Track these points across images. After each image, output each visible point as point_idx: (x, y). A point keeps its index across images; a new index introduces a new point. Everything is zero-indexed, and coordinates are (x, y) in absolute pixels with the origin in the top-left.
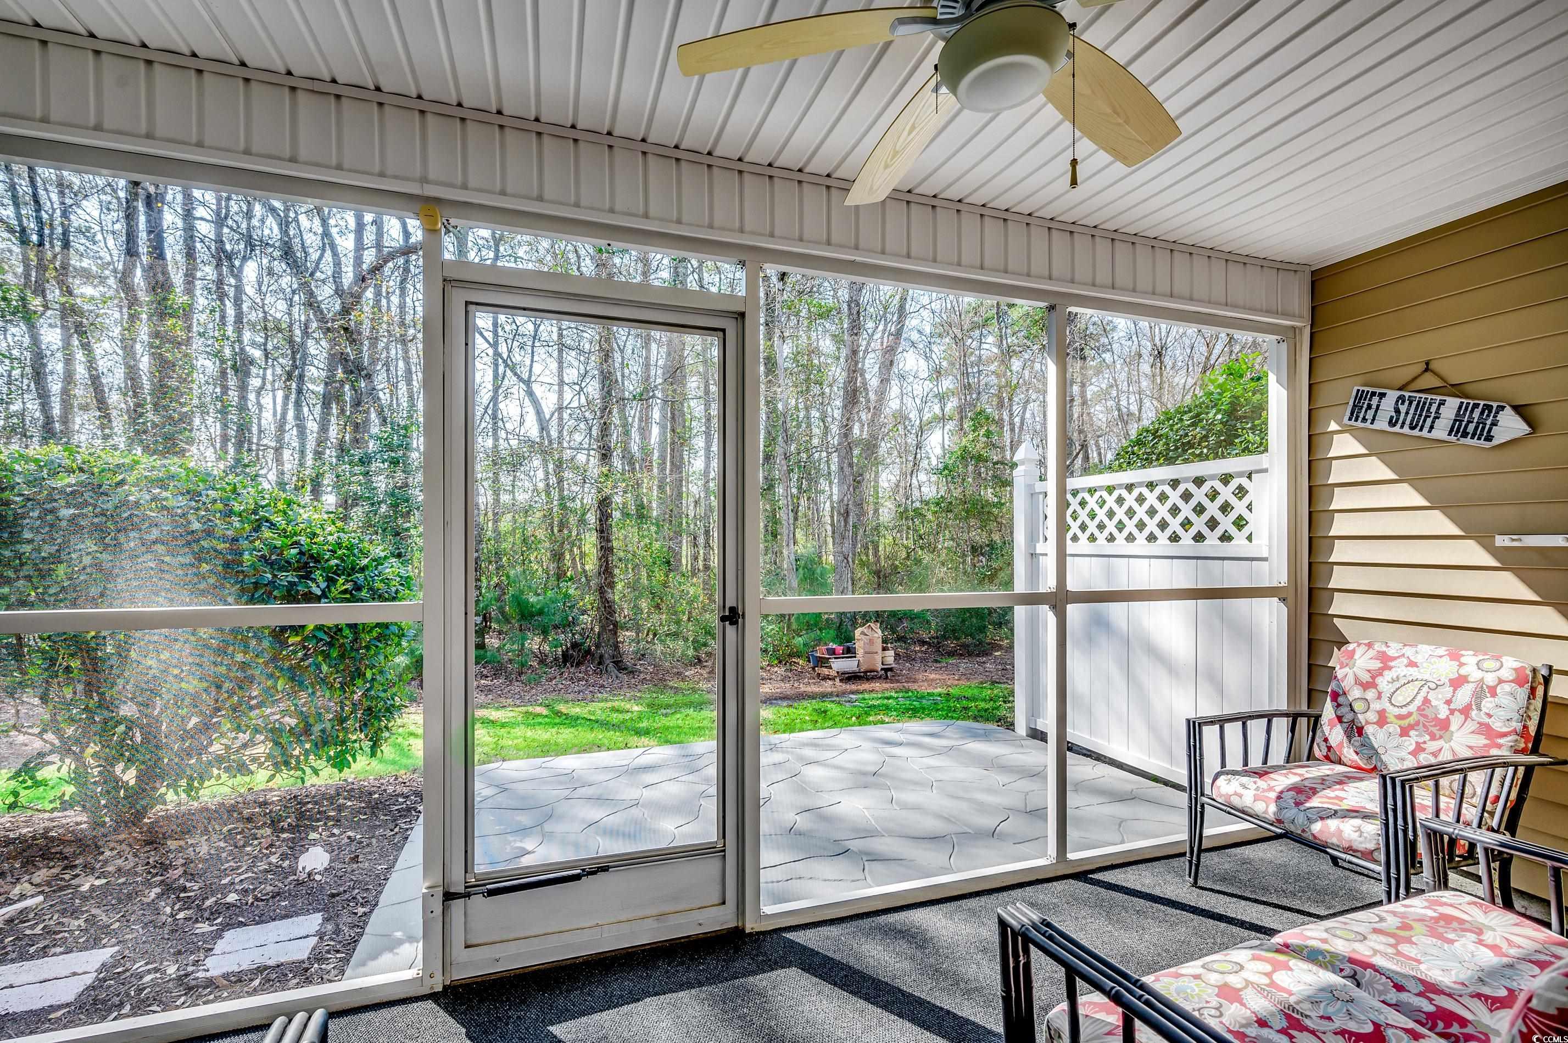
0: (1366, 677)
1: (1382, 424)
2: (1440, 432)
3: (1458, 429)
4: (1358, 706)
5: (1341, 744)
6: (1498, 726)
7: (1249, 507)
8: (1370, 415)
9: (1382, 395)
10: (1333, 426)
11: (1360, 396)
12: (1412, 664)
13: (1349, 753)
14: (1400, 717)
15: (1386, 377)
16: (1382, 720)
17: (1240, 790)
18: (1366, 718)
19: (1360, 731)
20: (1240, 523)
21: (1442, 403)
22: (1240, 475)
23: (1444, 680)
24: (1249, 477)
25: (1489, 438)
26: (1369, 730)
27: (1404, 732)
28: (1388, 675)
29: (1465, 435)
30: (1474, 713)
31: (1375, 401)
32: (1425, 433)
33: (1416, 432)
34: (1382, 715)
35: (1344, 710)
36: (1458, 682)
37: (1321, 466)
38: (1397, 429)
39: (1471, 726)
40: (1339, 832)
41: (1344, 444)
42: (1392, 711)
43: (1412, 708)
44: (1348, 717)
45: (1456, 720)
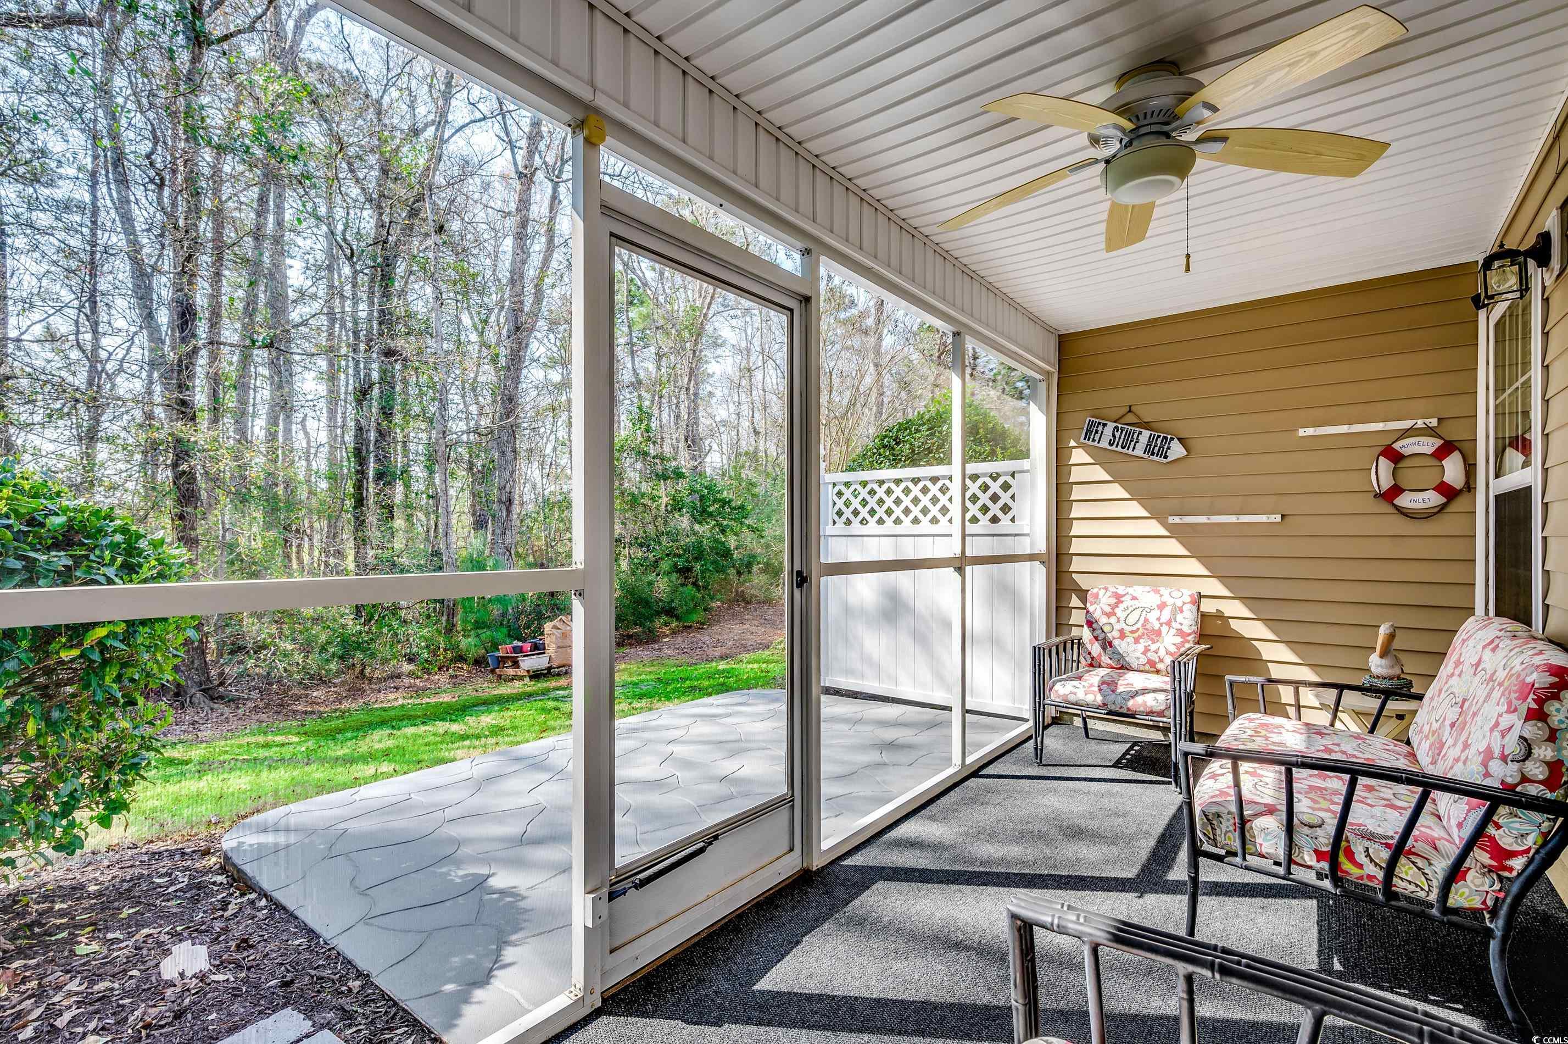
0: (1108, 609)
1: (1104, 444)
2: (1139, 452)
3: (1149, 449)
4: (1106, 629)
5: (1100, 655)
6: (1186, 629)
7: (1013, 497)
8: (1097, 436)
9: (1105, 425)
10: (1072, 443)
11: (1091, 424)
12: (1134, 598)
13: (1105, 660)
14: (1132, 632)
15: (1106, 412)
16: (1122, 635)
17: (1074, 690)
18: (1113, 635)
19: (1110, 644)
20: (1006, 509)
21: (1140, 433)
22: (1006, 474)
23: (1155, 606)
24: (1013, 475)
25: (1166, 457)
26: (1116, 643)
27: (1137, 641)
28: (1121, 606)
29: (1153, 454)
30: (1173, 624)
31: (1100, 428)
32: (1130, 452)
33: (1125, 451)
34: (1122, 631)
35: (1098, 632)
36: (1162, 606)
37: (1064, 469)
38: (1113, 448)
39: (1173, 631)
40: (1145, 702)
41: (1079, 456)
42: (1127, 629)
43: (1139, 625)
44: (1101, 636)
45: (1164, 629)
